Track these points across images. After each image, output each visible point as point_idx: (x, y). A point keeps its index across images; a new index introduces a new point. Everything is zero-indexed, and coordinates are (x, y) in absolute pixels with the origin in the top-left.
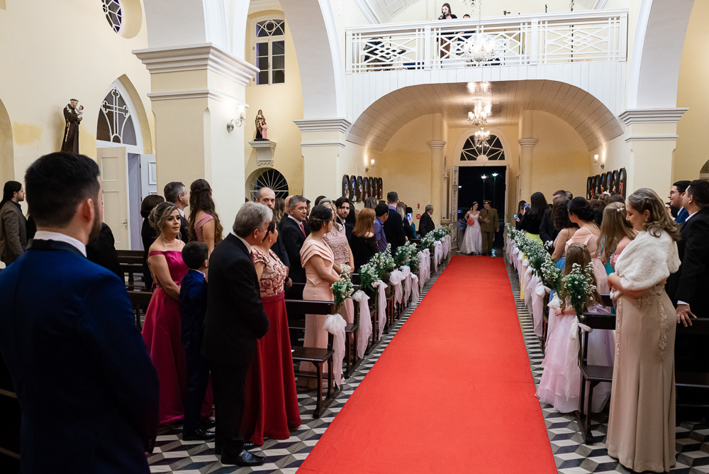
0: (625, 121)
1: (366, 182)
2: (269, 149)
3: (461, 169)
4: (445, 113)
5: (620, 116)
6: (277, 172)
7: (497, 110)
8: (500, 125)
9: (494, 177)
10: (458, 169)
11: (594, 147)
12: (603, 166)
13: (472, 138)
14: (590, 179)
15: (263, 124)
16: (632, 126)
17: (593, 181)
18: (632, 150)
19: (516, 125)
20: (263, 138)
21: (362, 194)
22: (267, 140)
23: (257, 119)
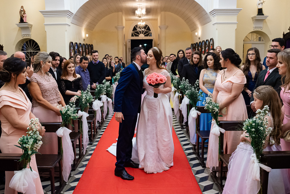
0: (212, 15)
1: (84, 46)
2: (28, 28)
3: (132, 41)
4: (124, 12)
5: (210, 12)
6: (34, 41)
7: (149, 11)
8: (149, 20)
9: (145, 46)
10: (130, 41)
11: (194, 28)
12: (199, 38)
13: (136, 26)
14: (192, 45)
15: (24, 14)
16: (216, 17)
17: (194, 46)
18: (217, 29)
19: (157, 20)
20: (24, 21)
21: (81, 52)
22: (27, 23)
23: (20, 11)
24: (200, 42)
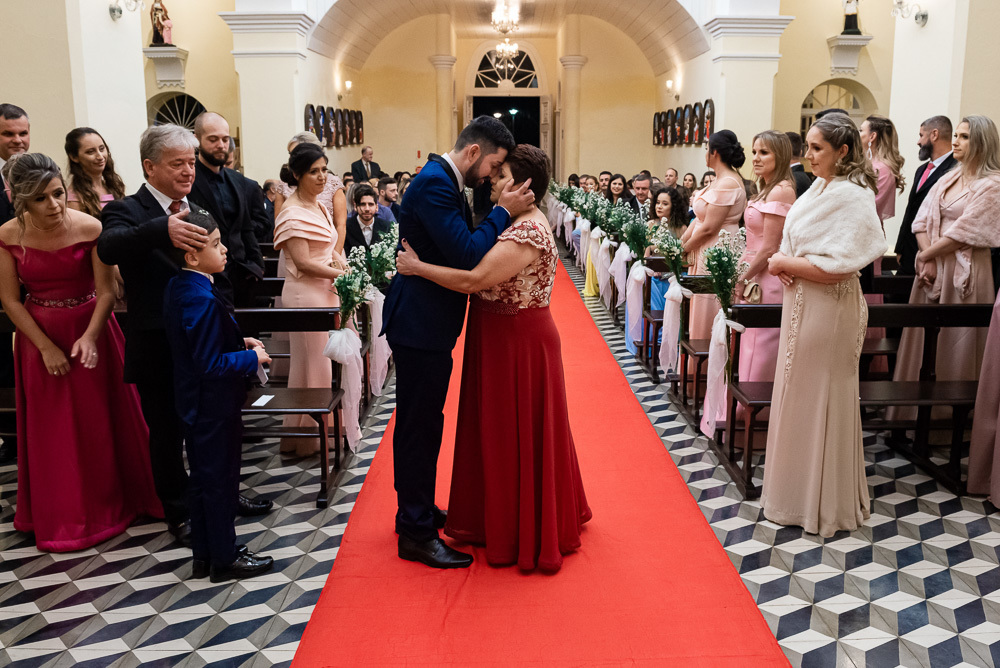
0: (713, 32)
1: (340, 117)
2: (176, 61)
3: (477, 101)
4: (453, 13)
5: (706, 26)
6: (192, 100)
7: (527, 13)
8: (531, 36)
9: (511, 116)
10: (472, 101)
11: (663, 68)
12: (677, 97)
13: (491, 54)
14: (658, 116)
15: (164, 20)
16: (721, 40)
17: (663, 118)
18: (722, 74)
19: (554, 36)
20: (166, 41)
21: (334, 135)
22: (172, 46)
23: (152, 10)
24: (678, 109)
